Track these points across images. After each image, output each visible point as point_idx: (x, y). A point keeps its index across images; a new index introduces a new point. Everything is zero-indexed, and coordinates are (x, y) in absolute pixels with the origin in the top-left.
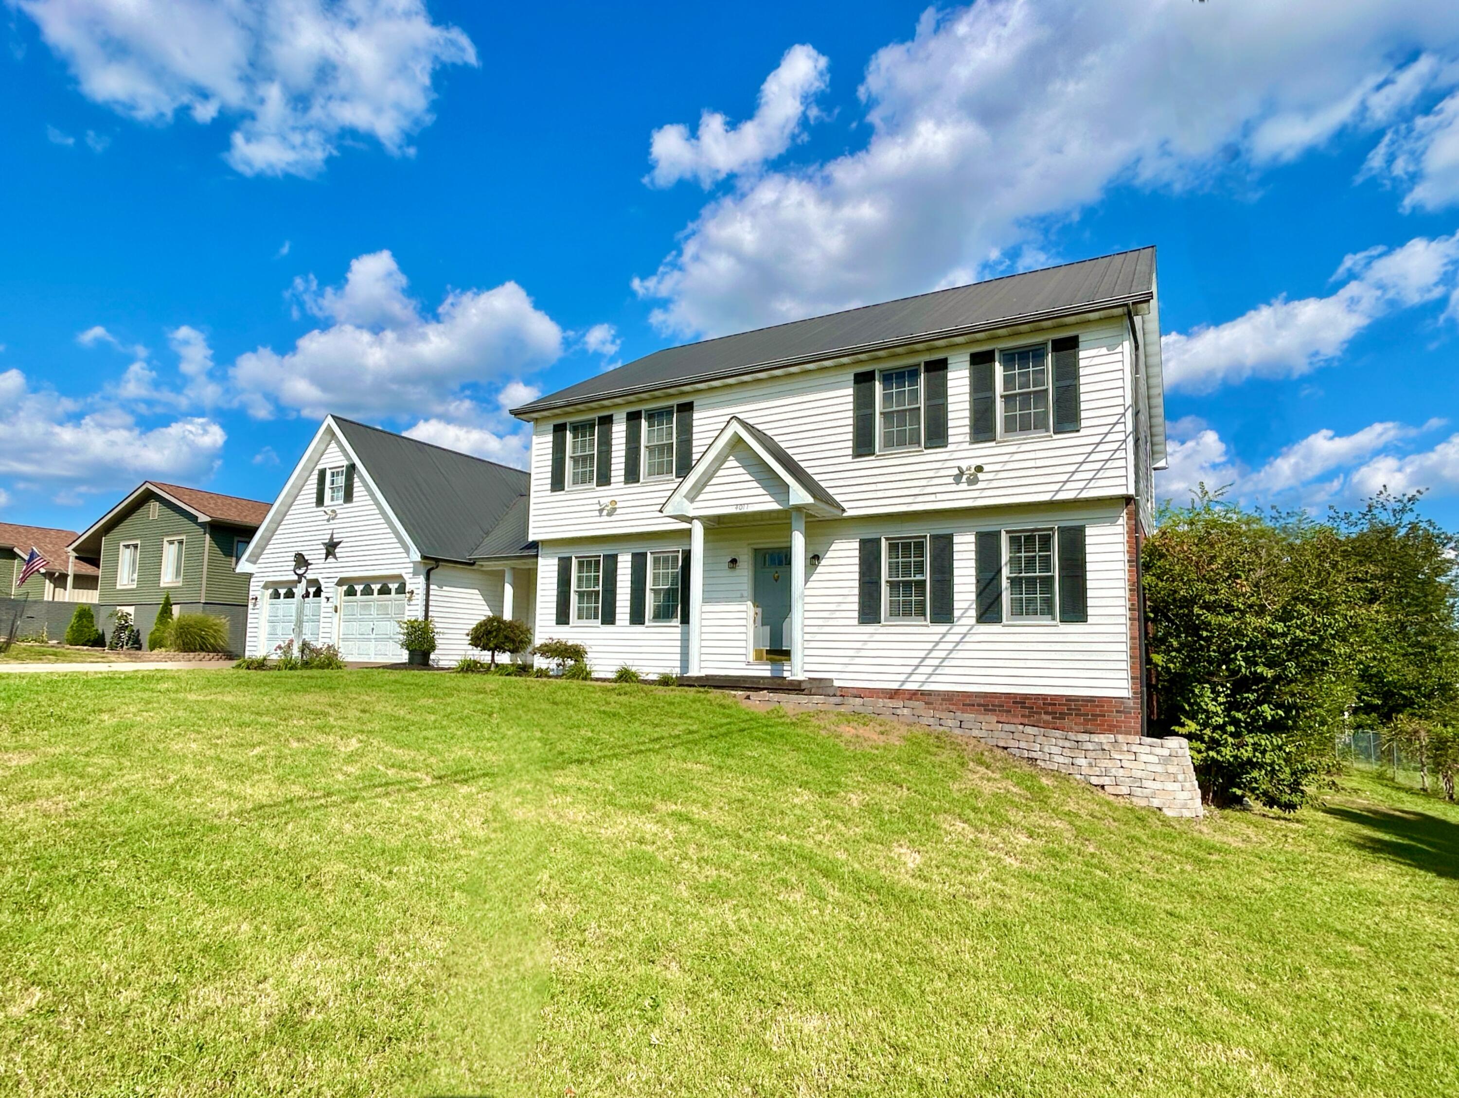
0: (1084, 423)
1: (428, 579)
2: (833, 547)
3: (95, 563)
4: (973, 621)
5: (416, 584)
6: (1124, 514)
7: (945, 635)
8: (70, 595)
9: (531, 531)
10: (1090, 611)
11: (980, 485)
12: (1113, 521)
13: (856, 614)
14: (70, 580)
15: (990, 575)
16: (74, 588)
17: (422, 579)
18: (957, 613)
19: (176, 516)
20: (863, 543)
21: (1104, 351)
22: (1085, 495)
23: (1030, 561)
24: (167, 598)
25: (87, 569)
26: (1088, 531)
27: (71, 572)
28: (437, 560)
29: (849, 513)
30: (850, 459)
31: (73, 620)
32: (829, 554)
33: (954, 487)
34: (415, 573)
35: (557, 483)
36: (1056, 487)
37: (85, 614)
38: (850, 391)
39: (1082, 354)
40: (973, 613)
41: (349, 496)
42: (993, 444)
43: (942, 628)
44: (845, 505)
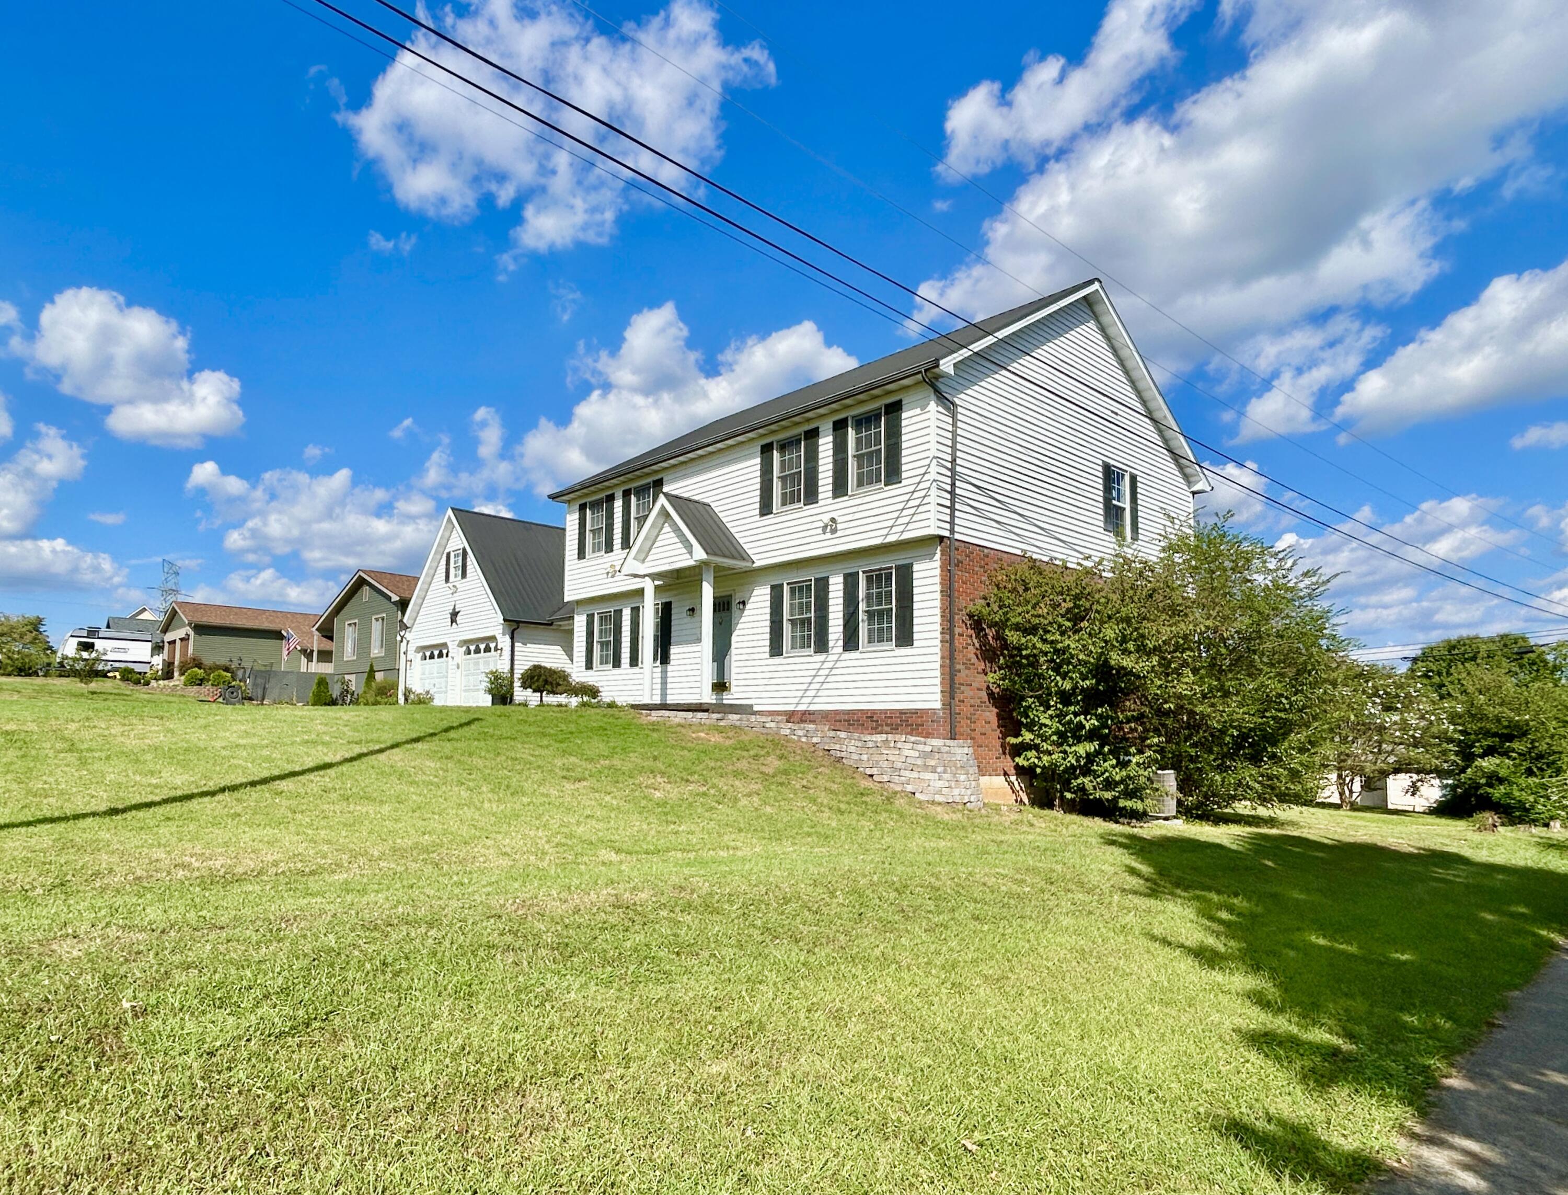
0: (904, 475)
1: (512, 638)
2: (755, 593)
3: (331, 638)
4: (840, 650)
5: (504, 642)
6: (938, 551)
7: (823, 663)
8: (317, 667)
9: (566, 593)
10: (916, 636)
11: (839, 534)
12: (931, 556)
13: (767, 649)
14: (315, 654)
15: (851, 609)
16: (318, 661)
17: (507, 639)
18: (831, 644)
19: (381, 598)
20: (773, 588)
21: (918, 411)
22: (906, 536)
23: (879, 595)
24: (371, 666)
25: (326, 645)
26: (916, 567)
27: (315, 649)
28: (518, 622)
29: (758, 564)
30: (758, 518)
31: (315, 687)
32: (752, 600)
33: (823, 537)
34: (504, 634)
35: (581, 554)
36: (885, 531)
37: (322, 682)
38: (758, 460)
39: (904, 415)
40: (841, 643)
41: (464, 575)
42: (846, 498)
43: (821, 657)
44: (754, 558)
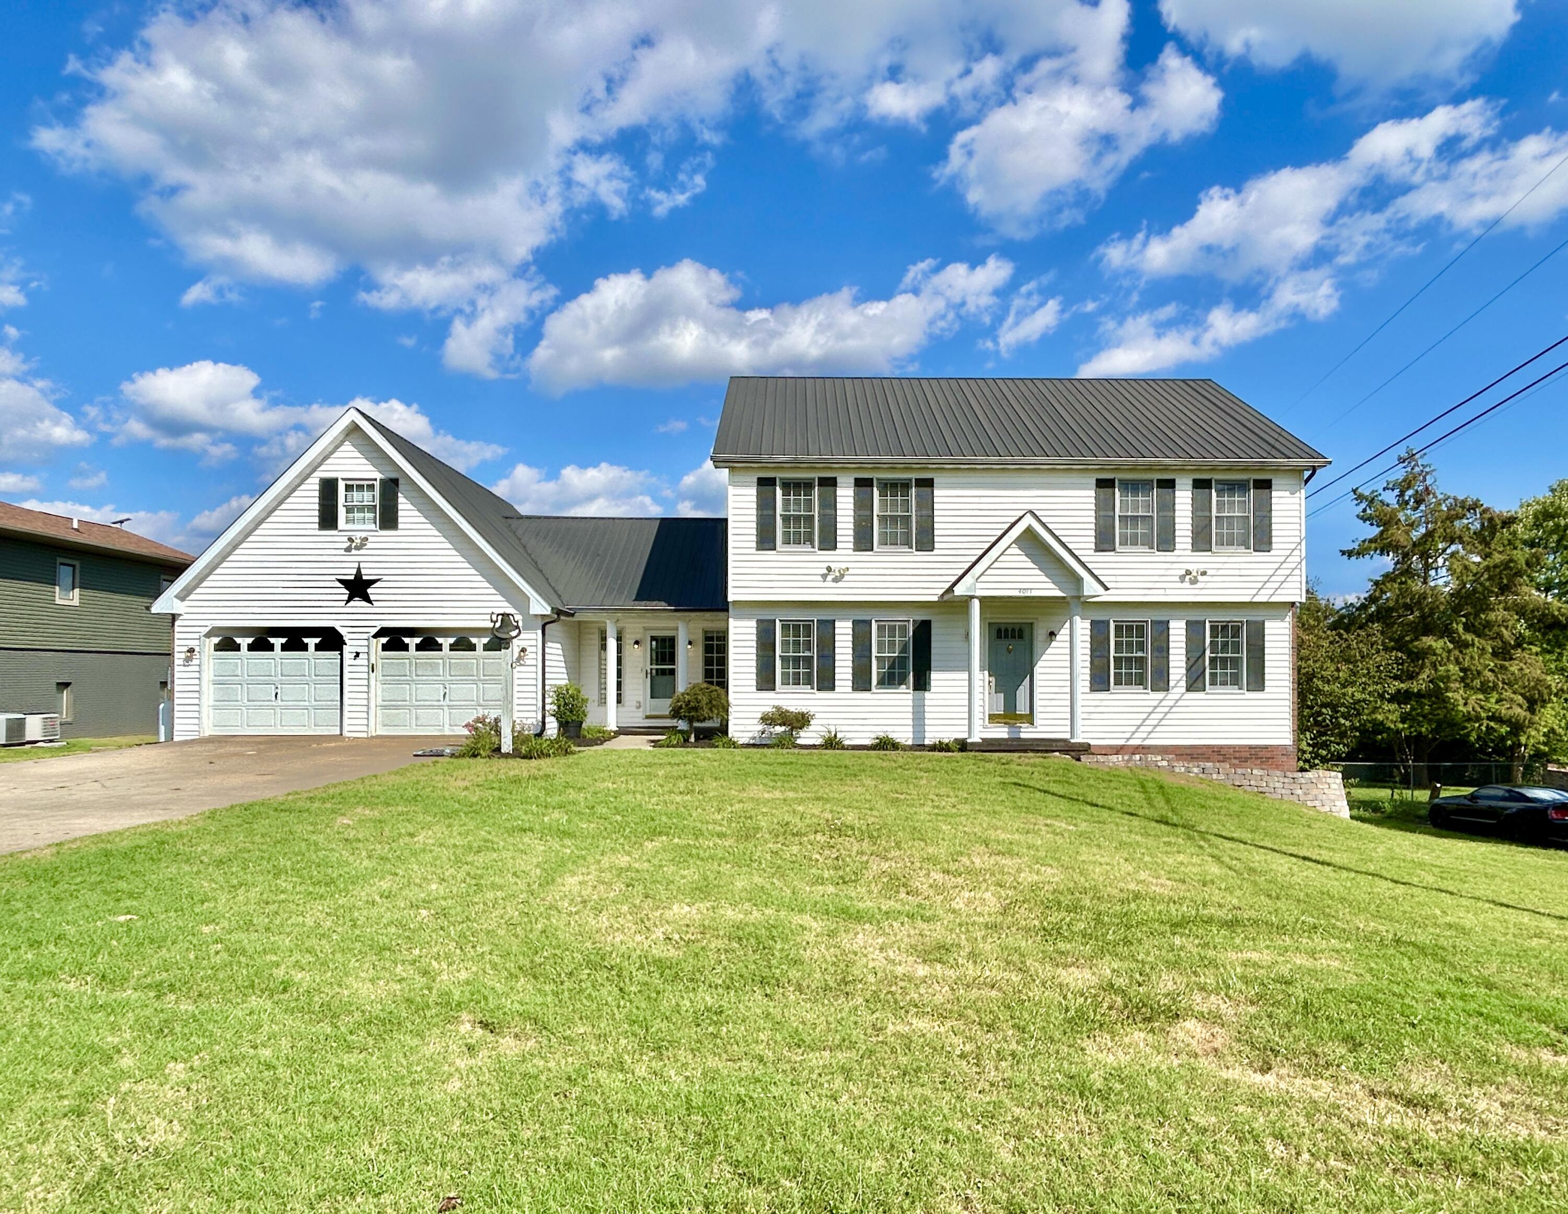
0: (1274, 546)
1: (543, 634)
2: (1068, 625)
4: (1184, 690)
5: (529, 640)
6: (1290, 614)
7: (1161, 701)
10: (1266, 683)
11: (1199, 585)
12: (1283, 619)
13: (1088, 683)
15: (1196, 654)
17: (538, 635)
18: (1172, 684)
20: (1094, 623)
21: (1287, 494)
22: (1274, 599)
23: (1225, 645)
26: (1267, 624)
28: (560, 613)
29: (1096, 599)
33: (1178, 585)
35: (766, 541)
36: (1253, 592)
38: (1092, 493)
39: (1274, 494)
40: (1183, 683)
41: (389, 519)
42: (1208, 553)
43: (1160, 695)
